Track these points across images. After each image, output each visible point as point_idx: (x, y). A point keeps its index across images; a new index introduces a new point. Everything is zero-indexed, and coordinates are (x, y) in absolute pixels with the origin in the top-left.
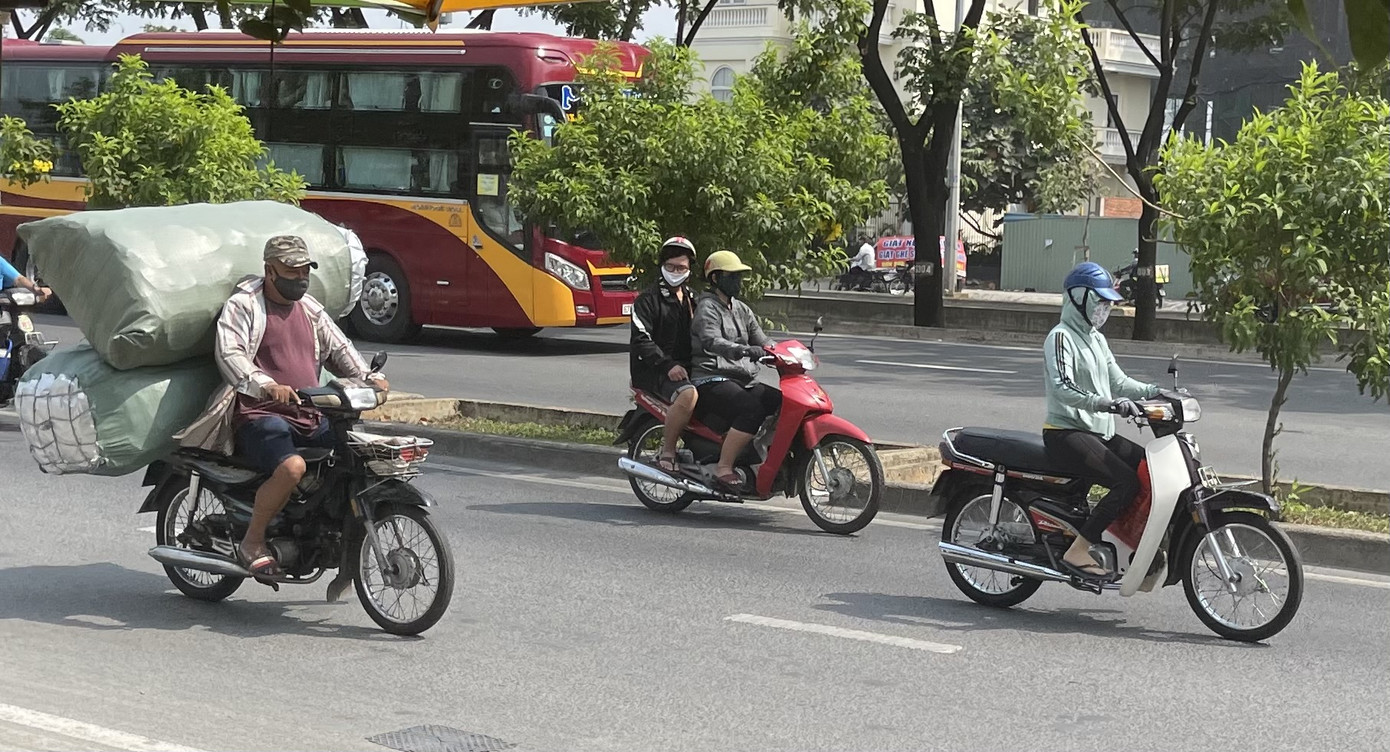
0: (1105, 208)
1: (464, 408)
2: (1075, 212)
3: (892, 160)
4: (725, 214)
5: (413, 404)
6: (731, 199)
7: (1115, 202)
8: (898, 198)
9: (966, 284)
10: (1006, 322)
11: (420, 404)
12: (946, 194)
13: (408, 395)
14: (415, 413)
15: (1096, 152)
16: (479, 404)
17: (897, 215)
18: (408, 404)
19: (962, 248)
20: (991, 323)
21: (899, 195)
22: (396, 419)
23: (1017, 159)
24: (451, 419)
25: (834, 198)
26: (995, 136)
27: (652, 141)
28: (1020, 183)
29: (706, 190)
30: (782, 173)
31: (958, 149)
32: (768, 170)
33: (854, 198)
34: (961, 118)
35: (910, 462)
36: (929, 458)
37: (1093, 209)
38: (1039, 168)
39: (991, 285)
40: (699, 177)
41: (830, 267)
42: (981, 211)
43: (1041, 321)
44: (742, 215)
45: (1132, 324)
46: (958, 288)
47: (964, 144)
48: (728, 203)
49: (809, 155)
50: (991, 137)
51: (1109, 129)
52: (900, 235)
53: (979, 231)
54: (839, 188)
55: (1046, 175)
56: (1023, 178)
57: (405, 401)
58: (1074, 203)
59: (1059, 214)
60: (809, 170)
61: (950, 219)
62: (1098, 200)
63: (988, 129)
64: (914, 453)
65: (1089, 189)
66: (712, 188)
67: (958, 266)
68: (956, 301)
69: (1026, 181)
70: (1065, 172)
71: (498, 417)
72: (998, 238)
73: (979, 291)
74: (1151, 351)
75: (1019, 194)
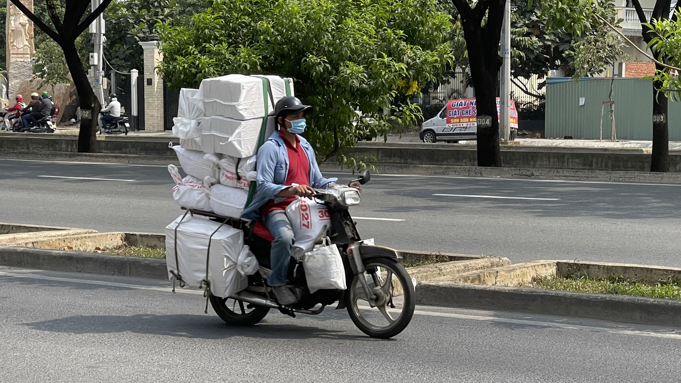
0: (626, 71)
1: (129, 239)
2: (602, 75)
3: (456, 38)
4: (323, 78)
5: (89, 237)
6: (328, 65)
7: (634, 65)
8: (462, 68)
9: (518, 135)
10: (549, 161)
11: (95, 237)
12: (500, 62)
13: (85, 231)
14: (91, 244)
15: (618, 27)
16: (141, 236)
17: (462, 82)
18: (85, 237)
19: (513, 106)
20: (538, 163)
21: (464, 66)
22: (77, 249)
23: (555, 35)
24: (119, 248)
25: (409, 60)
26: (537, 17)
27: (263, 25)
28: (558, 54)
29: (307, 59)
30: (367, 43)
31: (508, 29)
32: (356, 42)
33: (426, 60)
34: (509, 3)
35: (477, 269)
36: (492, 266)
37: (616, 72)
38: (573, 42)
39: (538, 134)
40: (303, 49)
41: (409, 119)
42: (527, 77)
43: (577, 160)
44: (338, 78)
45: (650, 160)
46: (512, 137)
47: (513, 25)
48: (325, 68)
49: (388, 29)
50: (534, 18)
51: (627, 9)
52: (464, 98)
53: (526, 92)
54: (414, 52)
55: (579, 46)
56: (560, 49)
57: (83, 235)
58: (601, 68)
59: (590, 76)
60: (389, 40)
61: (503, 84)
62: (620, 64)
63: (532, 11)
64: (480, 262)
65: (611, 57)
66: (312, 58)
67: (511, 120)
68: (510, 147)
69: (563, 52)
70: (593, 43)
71: (155, 245)
72: (542, 97)
73: (527, 139)
74: (665, 180)
75: (558, 62)
